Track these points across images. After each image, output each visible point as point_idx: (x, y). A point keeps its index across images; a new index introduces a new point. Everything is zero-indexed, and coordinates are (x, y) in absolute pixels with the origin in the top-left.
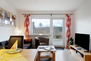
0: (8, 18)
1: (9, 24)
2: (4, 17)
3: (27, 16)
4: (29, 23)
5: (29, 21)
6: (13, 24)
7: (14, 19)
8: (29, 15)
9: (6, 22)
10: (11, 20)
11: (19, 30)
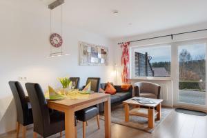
0: (96, 54)
1: (97, 62)
2: (89, 54)
3: (126, 46)
4: (128, 58)
5: (128, 54)
6: (102, 61)
7: (105, 53)
8: (129, 43)
9: (93, 60)
10: (100, 55)
11: (114, 69)
